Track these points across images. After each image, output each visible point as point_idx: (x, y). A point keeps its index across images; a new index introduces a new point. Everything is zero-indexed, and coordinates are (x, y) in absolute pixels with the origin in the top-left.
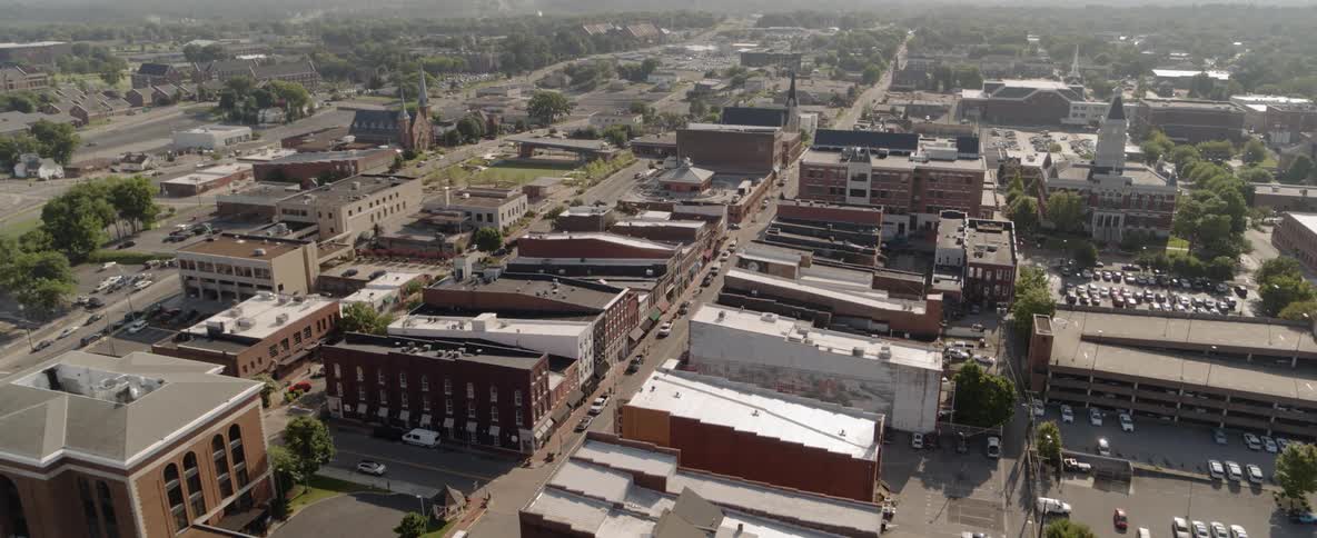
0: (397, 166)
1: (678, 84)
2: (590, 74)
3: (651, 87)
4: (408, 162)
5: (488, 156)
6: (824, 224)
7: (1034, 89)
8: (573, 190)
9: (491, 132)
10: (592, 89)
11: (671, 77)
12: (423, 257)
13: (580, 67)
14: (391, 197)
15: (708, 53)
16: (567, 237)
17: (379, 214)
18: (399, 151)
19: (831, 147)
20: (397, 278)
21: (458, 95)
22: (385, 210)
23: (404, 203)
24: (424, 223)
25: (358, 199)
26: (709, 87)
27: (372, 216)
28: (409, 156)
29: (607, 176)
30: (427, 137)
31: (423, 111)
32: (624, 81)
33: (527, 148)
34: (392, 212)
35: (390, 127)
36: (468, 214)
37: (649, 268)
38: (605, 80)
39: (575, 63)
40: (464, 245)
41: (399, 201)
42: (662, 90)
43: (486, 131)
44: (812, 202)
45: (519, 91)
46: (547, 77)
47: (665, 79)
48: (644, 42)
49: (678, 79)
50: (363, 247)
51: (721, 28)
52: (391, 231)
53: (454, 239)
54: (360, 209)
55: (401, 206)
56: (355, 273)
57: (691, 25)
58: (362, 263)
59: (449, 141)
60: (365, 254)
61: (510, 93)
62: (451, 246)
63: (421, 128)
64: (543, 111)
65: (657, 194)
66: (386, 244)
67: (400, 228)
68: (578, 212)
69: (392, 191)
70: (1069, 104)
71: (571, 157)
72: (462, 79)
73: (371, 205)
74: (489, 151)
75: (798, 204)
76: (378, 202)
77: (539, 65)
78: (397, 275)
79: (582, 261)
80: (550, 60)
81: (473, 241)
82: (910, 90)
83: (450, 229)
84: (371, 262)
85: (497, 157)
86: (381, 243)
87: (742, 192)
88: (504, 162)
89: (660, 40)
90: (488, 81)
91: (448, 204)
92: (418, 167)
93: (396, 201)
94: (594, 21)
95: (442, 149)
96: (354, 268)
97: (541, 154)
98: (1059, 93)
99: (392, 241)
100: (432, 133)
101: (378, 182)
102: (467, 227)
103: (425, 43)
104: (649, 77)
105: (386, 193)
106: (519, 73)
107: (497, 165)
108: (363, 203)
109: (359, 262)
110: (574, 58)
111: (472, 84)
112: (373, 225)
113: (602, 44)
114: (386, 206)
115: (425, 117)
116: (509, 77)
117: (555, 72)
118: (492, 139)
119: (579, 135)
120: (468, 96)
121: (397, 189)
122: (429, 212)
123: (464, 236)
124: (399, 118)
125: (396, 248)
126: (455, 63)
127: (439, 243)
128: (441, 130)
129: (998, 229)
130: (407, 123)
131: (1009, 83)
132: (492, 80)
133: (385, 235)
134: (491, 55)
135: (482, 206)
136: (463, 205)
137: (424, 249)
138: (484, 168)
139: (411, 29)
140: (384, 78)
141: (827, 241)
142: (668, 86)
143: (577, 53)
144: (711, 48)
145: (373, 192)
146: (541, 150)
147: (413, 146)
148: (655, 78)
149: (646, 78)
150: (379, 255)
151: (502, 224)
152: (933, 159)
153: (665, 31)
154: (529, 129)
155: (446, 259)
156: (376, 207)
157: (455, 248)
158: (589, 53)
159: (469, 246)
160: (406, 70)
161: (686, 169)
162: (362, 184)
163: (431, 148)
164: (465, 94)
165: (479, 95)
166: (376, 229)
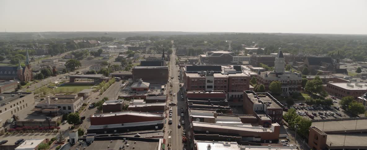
0: (19, 88)
1: (111, 57)
2: (81, 54)
3: (102, 58)
4: (23, 87)
5: (56, 82)
6: (207, 100)
7: (222, 53)
8: (98, 93)
9: (54, 74)
10: (83, 59)
11: (108, 55)
12: (41, 129)
13: (76, 52)
14: (20, 102)
15: (115, 48)
16: (113, 115)
17: (15, 110)
18: (18, 82)
19: (193, 72)
20: (32, 143)
21: (35, 62)
22: (18, 108)
23: (26, 104)
24: (38, 112)
25: (4, 104)
26: (122, 57)
27: (12, 112)
28: (23, 84)
29: (109, 87)
30: (30, 76)
31: (29, 66)
32: (93, 56)
33: (72, 79)
34: (21, 109)
35: (14, 73)
36: (59, 107)
37: (156, 125)
38: (86, 56)
39: (74, 51)
40: (60, 121)
41: (24, 103)
42: (107, 59)
43: (52, 73)
44: (199, 91)
45: (57, 60)
46: (66, 56)
47: (107, 55)
48: (94, 45)
49: (110, 55)
50: (8, 127)
51: (115, 41)
52: (22, 118)
53: (55, 119)
54: (6, 109)
55: (25, 106)
56: (6, 142)
57: (106, 40)
58: (9, 135)
59: (39, 77)
60: (10, 131)
61: (54, 61)
62: (54, 122)
63: (27, 73)
64: (71, 66)
65: (131, 93)
66: (21, 125)
67: (26, 117)
68: (109, 103)
69: (21, 99)
70: (233, 57)
71: (91, 81)
72: (35, 57)
73: (11, 107)
74: (56, 81)
75: (194, 92)
76: (14, 105)
77: (62, 52)
78: (32, 141)
79: (123, 125)
80: (66, 50)
81: (64, 119)
82: (184, 56)
83: (52, 115)
84: (13, 135)
85: (60, 82)
86: (18, 124)
87: (163, 89)
88: (64, 85)
89: (99, 45)
90: (44, 57)
91: (49, 103)
92: (28, 88)
93: (23, 104)
94: (76, 39)
95: (37, 81)
96: (5, 139)
97: (78, 80)
98: (230, 54)
99: (23, 123)
100: (32, 75)
101: (13, 96)
102: (61, 113)
103: (18, 46)
104: (101, 55)
105: (18, 100)
106: (55, 55)
107: (62, 86)
108: (7, 106)
109: (7, 135)
110: (74, 50)
111: (39, 58)
112: (12, 116)
113: (82, 45)
114: (19, 106)
115: (29, 69)
116: (52, 56)
117: (68, 54)
118: (56, 76)
119: (88, 73)
120: (38, 62)
121: (23, 98)
122: (40, 107)
123: (59, 117)
124: (18, 69)
125: (26, 126)
126: (32, 52)
127: (48, 121)
128: (35, 74)
129: (265, 95)
130: (22, 71)
131: (215, 52)
132: (46, 57)
133: (20, 120)
134: (44, 49)
135: (65, 103)
136: (56, 103)
137: (41, 125)
138: (57, 87)
139: (11, 43)
140: (5, 57)
141: (210, 106)
142: (108, 57)
143: (74, 49)
144: (115, 46)
145: (11, 101)
146: (77, 79)
147: (24, 80)
148: (102, 55)
149: (100, 55)
150: (18, 131)
151: (75, 110)
152: (230, 74)
153: (99, 42)
154: (68, 72)
155: (53, 129)
156: (14, 108)
157: (56, 123)
158: (78, 48)
159: (62, 121)
160: (14, 54)
161: (141, 83)
162: (5, 97)
163: (32, 81)
164: (37, 62)
165: (43, 62)
166: (14, 117)
